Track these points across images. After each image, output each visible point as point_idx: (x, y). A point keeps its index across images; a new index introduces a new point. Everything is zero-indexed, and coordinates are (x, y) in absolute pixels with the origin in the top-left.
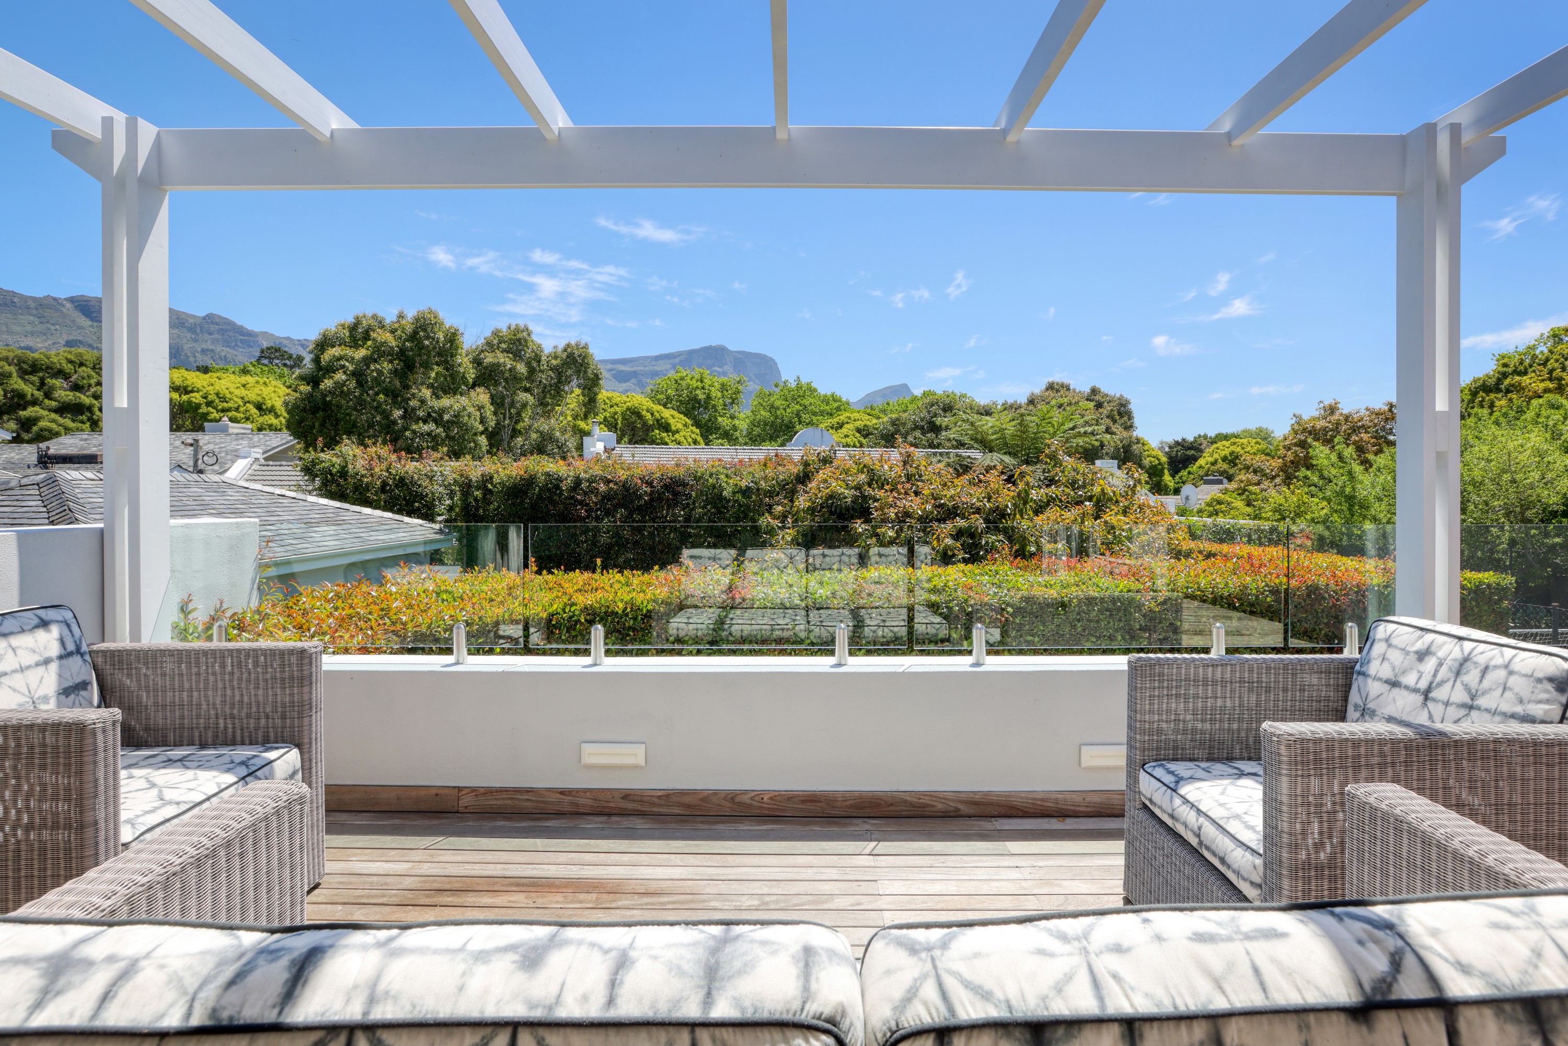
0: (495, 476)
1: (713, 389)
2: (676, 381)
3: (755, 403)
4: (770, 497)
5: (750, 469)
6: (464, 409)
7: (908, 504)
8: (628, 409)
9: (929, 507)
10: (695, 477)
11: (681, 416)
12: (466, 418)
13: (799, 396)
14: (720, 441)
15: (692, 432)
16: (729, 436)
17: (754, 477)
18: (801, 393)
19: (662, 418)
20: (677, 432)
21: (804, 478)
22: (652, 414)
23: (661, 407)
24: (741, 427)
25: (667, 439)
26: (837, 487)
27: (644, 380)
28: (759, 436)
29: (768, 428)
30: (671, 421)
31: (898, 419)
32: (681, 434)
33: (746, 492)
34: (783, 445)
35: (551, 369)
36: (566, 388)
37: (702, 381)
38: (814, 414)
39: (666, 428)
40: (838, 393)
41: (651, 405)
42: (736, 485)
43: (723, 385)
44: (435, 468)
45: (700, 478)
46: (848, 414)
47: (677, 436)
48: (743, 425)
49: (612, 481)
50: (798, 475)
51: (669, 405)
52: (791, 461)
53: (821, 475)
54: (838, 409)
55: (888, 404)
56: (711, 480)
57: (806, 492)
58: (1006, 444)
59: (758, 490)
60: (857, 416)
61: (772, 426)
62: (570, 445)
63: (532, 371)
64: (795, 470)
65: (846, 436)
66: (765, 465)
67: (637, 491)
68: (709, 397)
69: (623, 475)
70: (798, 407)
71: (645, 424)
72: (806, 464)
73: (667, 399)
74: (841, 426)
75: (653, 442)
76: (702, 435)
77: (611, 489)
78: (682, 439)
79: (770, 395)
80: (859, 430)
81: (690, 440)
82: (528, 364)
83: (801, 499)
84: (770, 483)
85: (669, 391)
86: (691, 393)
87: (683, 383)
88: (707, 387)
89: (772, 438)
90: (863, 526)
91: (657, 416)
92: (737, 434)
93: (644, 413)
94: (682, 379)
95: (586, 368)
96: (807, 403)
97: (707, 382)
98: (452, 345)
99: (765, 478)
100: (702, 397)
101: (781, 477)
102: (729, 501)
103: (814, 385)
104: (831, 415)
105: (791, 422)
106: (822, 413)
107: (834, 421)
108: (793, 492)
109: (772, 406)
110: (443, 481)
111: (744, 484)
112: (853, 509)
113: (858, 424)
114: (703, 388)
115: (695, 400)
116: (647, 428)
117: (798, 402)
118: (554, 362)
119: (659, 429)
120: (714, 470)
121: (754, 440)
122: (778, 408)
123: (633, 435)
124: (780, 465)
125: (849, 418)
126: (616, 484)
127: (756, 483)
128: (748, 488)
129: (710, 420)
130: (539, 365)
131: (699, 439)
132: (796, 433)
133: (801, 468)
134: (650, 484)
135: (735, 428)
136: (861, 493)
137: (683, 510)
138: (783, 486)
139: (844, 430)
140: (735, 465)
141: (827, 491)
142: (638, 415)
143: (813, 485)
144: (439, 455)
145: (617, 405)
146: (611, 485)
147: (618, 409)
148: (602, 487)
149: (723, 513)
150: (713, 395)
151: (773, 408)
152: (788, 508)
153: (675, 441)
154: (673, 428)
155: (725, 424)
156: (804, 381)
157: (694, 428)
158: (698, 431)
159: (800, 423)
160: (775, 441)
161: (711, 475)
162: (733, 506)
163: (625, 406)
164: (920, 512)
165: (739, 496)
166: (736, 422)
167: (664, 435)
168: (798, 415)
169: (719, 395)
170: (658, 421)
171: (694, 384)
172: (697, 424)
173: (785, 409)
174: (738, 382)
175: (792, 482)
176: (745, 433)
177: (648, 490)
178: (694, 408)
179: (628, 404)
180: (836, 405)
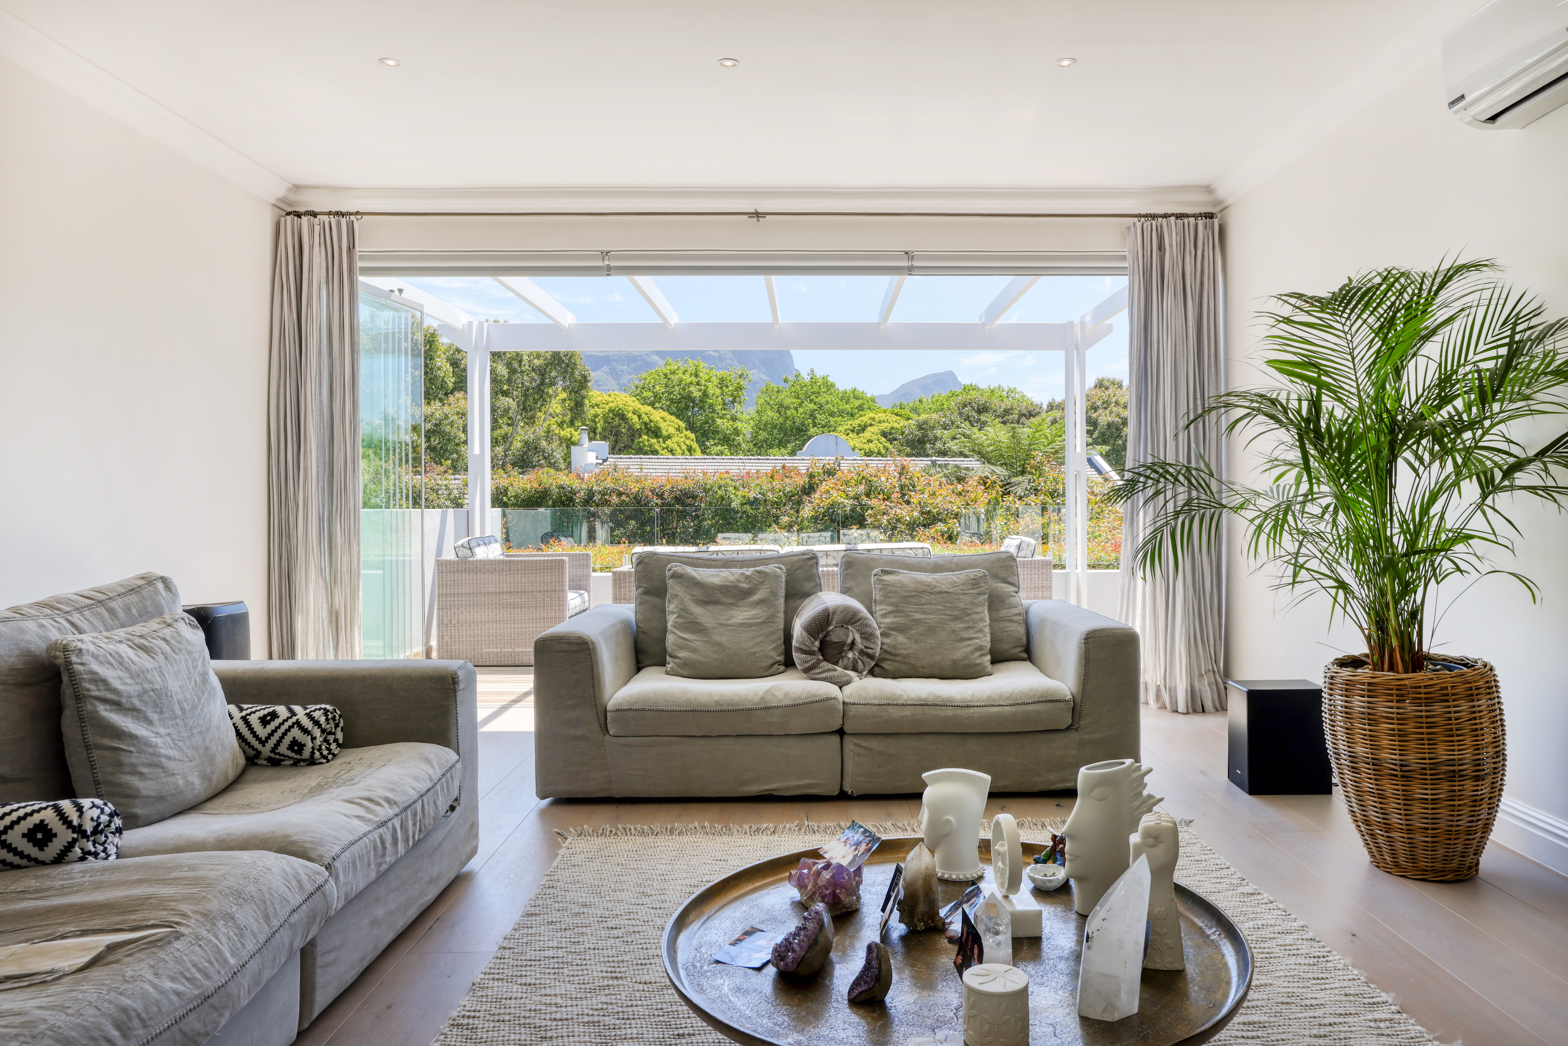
0: (510, 488)
1: (710, 385)
2: (666, 375)
3: (761, 401)
4: (776, 508)
5: (758, 482)
6: (446, 416)
7: (899, 511)
8: (611, 411)
9: (916, 514)
10: (705, 490)
11: (673, 418)
12: (449, 427)
13: (813, 393)
14: (719, 448)
15: (687, 437)
16: (729, 442)
17: (761, 489)
18: (815, 389)
19: (651, 421)
20: (669, 437)
21: (809, 490)
22: (639, 417)
23: (650, 408)
24: (744, 431)
25: (657, 447)
26: (837, 497)
27: (619, 368)
28: (766, 441)
29: (775, 431)
30: (662, 425)
31: (925, 422)
32: (674, 440)
33: (754, 503)
34: (793, 453)
35: (533, 370)
36: (551, 391)
37: (696, 376)
38: (832, 414)
39: (656, 433)
40: (860, 389)
41: (637, 405)
42: (744, 497)
43: (722, 380)
44: (440, 482)
45: (709, 490)
46: (872, 415)
47: (669, 442)
48: (746, 429)
49: (624, 494)
50: (803, 487)
51: (657, 405)
52: (799, 474)
53: (823, 487)
54: (861, 408)
55: (921, 401)
56: (719, 492)
57: (812, 503)
58: (1002, 456)
59: (765, 501)
60: (882, 416)
61: (781, 429)
62: (558, 456)
63: (513, 371)
64: (802, 481)
65: (870, 441)
66: (772, 477)
67: (648, 503)
68: (705, 394)
69: (635, 488)
70: (812, 406)
71: (631, 428)
72: (811, 476)
73: (655, 397)
74: (863, 428)
75: (640, 451)
76: (697, 441)
77: (623, 501)
78: (675, 446)
79: (778, 392)
80: (884, 434)
81: (684, 447)
82: (509, 365)
83: (806, 509)
84: (777, 495)
85: (658, 388)
86: (684, 389)
87: (674, 378)
88: (703, 383)
89: (782, 444)
90: (858, 531)
91: (646, 419)
92: (740, 439)
93: (630, 415)
94: (673, 373)
95: (573, 369)
96: (823, 401)
97: (703, 376)
98: (431, 346)
99: (772, 490)
100: (697, 394)
101: (788, 489)
102: (737, 512)
103: (831, 379)
104: (852, 415)
105: (803, 424)
106: (841, 413)
107: (856, 422)
108: (799, 503)
109: (781, 405)
110: (450, 494)
111: (752, 495)
112: (852, 517)
113: (884, 426)
114: (698, 384)
115: (689, 398)
116: (634, 434)
117: (811, 401)
118: (537, 362)
119: (647, 434)
120: (722, 483)
121: (760, 447)
122: (788, 408)
123: (616, 442)
124: (787, 477)
125: (873, 419)
126: (628, 495)
127: (763, 495)
128: (756, 499)
129: (707, 423)
130: (520, 366)
131: (695, 445)
132: (810, 438)
133: (807, 480)
134: (661, 496)
135: (737, 432)
136: (858, 501)
137: (693, 521)
138: (790, 497)
139: (867, 434)
140: (743, 477)
141: (828, 501)
142: (623, 417)
143: (817, 495)
144: (442, 469)
145: (598, 406)
146: (624, 497)
147: (599, 411)
148: (615, 499)
149: (731, 524)
150: (711, 392)
151: (781, 408)
152: (794, 519)
153: (667, 448)
154: (664, 433)
155: (724, 427)
156: (819, 374)
157: (688, 433)
158: (693, 436)
159: (815, 425)
160: (785, 447)
161: (720, 487)
162: (741, 518)
163: (607, 407)
164: (908, 518)
165: (747, 508)
166: (739, 425)
167: (654, 441)
168: (812, 416)
169: (718, 391)
170: (646, 424)
171: (687, 378)
172: (691, 427)
173: (796, 409)
174: (741, 376)
175: (798, 494)
176: (749, 436)
177: (659, 502)
178: (687, 408)
179: (611, 404)
180: (857, 403)
